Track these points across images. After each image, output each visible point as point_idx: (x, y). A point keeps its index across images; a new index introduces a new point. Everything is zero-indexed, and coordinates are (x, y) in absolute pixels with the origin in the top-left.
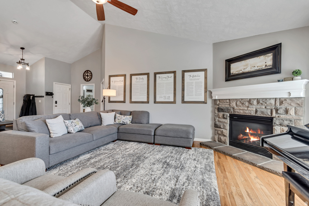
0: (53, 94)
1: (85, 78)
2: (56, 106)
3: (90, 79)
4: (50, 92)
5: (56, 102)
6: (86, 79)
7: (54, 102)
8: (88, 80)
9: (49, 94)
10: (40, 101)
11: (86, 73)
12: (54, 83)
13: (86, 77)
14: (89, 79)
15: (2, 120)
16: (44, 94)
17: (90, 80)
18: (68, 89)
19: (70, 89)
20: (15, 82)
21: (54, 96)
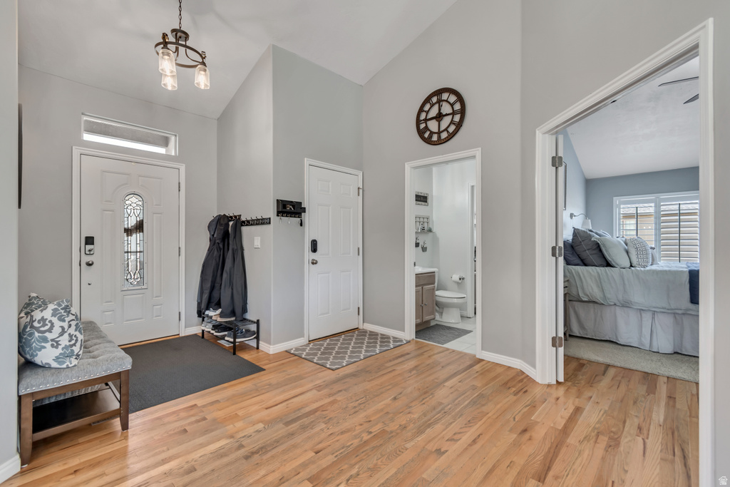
0: (304, 210)
1: (426, 128)
2: (314, 262)
3: (452, 129)
4: (291, 203)
5: (314, 247)
6: (432, 133)
7: (308, 246)
8: (444, 135)
9: (291, 209)
10: (257, 242)
11: (432, 105)
12: (307, 161)
13: (433, 126)
14: (446, 130)
15: (57, 359)
16: (270, 211)
17: (451, 136)
18: (354, 191)
19: (361, 191)
20: (183, 168)
21: (305, 216)
